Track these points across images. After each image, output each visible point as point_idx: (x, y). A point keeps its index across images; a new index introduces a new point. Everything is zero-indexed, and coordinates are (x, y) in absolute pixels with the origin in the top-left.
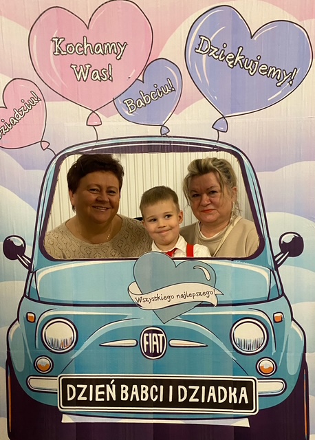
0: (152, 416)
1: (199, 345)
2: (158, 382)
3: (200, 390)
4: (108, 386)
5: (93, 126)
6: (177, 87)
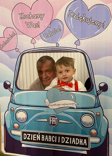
0: (52, 147)
1: (70, 122)
2: (55, 135)
3: (69, 139)
4: (37, 135)
5: (33, 43)
6: (62, 29)
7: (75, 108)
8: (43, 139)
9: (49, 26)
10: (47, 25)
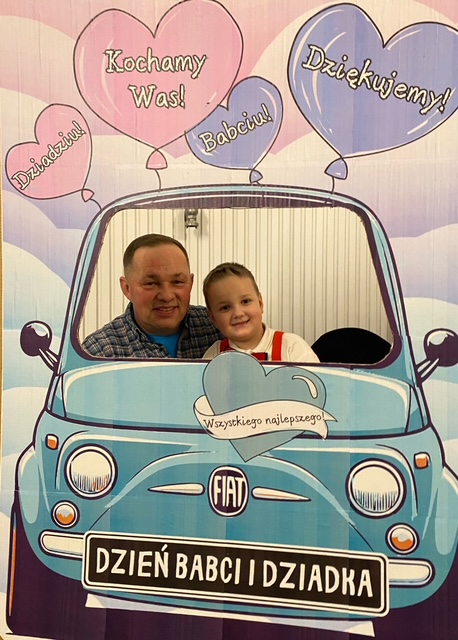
0: (221, 606)
1: (298, 497)
2: (234, 553)
3: (297, 570)
4: (157, 554)
5: (156, 170)
6: (275, 116)
7: (324, 433)
8: (181, 569)
9: (225, 101)
10: (215, 97)
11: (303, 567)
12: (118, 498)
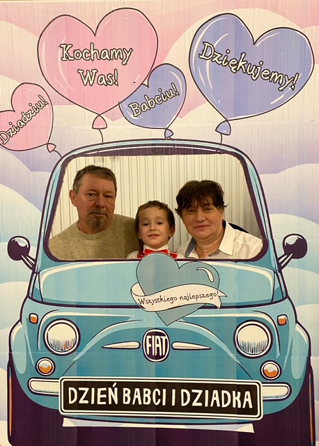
0: (154, 420)
2: (161, 386)
3: (203, 394)
4: (110, 389)
5: (99, 129)
6: (181, 91)
7: (218, 305)
8: (126, 398)
9: (146, 81)
10: (139, 79)
11: (207, 392)
12: (81, 354)
